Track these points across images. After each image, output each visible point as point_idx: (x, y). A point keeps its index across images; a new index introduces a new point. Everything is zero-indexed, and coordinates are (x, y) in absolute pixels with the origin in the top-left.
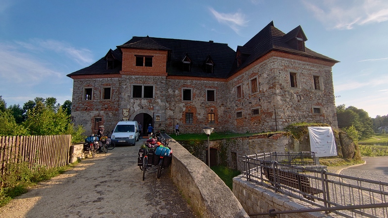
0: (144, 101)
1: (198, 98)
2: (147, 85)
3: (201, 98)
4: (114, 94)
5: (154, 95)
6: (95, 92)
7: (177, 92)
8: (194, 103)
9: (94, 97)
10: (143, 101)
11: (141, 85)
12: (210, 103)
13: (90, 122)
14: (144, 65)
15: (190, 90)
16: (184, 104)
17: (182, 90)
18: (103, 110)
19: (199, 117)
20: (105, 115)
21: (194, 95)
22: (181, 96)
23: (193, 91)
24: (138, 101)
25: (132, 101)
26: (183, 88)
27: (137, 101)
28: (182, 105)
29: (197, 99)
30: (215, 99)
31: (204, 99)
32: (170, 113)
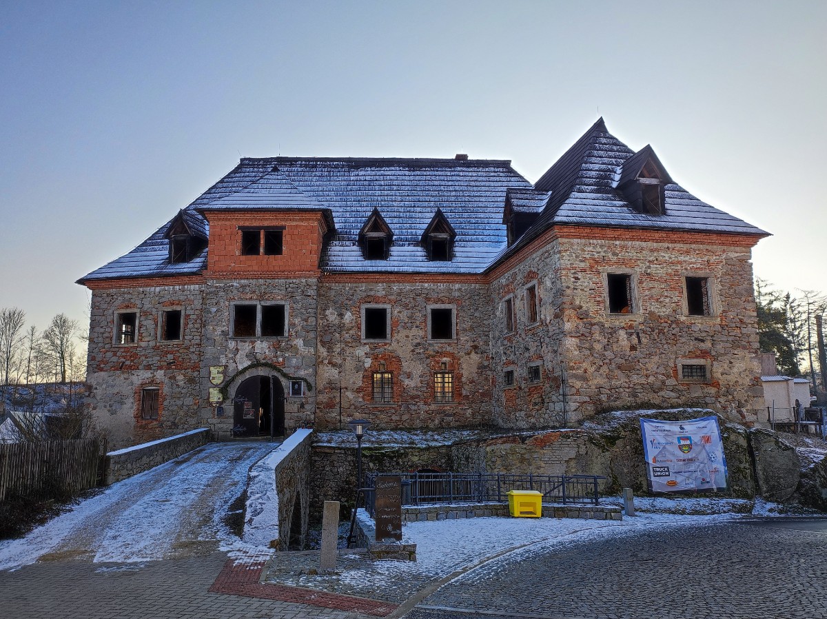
0: (262, 347)
1: (406, 332)
2: (268, 303)
3: (414, 331)
4: (190, 326)
5: (286, 327)
6: (144, 323)
7: (348, 316)
8: (394, 344)
9: (141, 335)
10: (258, 344)
11: (254, 303)
12: (439, 344)
13: (131, 400)
14: (262, 250)
15: (384, 311)
16: (367, 349)
17: (363, 313)
18: (160, 368)
19: (407, 382)
20: (167, 380)
21: (396, 324)
22: (359, 328)
23: (394, 313)
24: (247, 344)
25: (232, 344)
26: (364, 306)
27: (245, 347)
28: (361, 352)
29: (403, 333)
30: (454, 332)
31: (421, 333)
32: (329, 373)
